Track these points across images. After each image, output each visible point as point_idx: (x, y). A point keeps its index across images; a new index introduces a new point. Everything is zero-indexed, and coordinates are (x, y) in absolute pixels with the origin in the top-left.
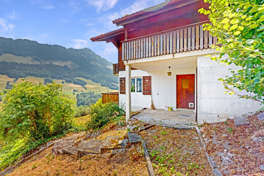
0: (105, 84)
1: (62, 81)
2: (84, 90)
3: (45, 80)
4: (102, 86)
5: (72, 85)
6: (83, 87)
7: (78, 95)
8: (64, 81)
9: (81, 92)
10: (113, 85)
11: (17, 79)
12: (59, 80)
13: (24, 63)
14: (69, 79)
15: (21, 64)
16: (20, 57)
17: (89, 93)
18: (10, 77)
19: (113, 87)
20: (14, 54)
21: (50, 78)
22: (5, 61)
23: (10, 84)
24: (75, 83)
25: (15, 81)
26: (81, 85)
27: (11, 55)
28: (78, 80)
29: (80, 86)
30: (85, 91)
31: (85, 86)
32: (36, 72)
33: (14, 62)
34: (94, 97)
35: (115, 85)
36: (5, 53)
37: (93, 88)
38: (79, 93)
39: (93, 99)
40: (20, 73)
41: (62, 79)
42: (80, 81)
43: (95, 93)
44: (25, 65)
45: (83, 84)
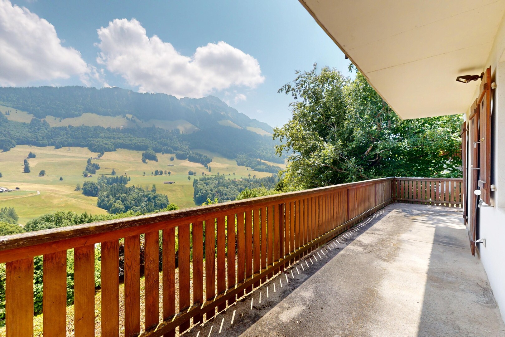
0: (245, 162)
1: (170, 156)
2: (206, 172)
3: (143, 155)
4: (239, 165)
5: (186, 163)
6: (206, 166)
7: (195, 182)
8: (174, 155)
9: (201, 177)
10: (259, 163)
11: (103, 154)
12: (166, 155)
13: (114, 126)
14: (181, 152)
15: (109, 129)
16: (107, 117)
17: (216, 178)
18: (93, 150)
19: (259, 167)
20: (99, 114)
21: (151, 152)
22: (85, 125)
23: (93, 162)
24: (192, 160)
25: (99, 156)
26: (202, 163)
27: (94, 116)
28: (197, 154)
29: (199, 165)
30: (209, 174)
31: (209, 165)
32: (129, 142)
33: (98, 126)
34: (224, 186)
35: (264, 164)
36: (86, 112)
37: (223, 169)
38: (197, 178)
39: (221, 188)
40: (106, 144)
41: (171, 152)
42: (200, 155)
43: (226, 178)
44: (114, 130)
45: (205, 162)
